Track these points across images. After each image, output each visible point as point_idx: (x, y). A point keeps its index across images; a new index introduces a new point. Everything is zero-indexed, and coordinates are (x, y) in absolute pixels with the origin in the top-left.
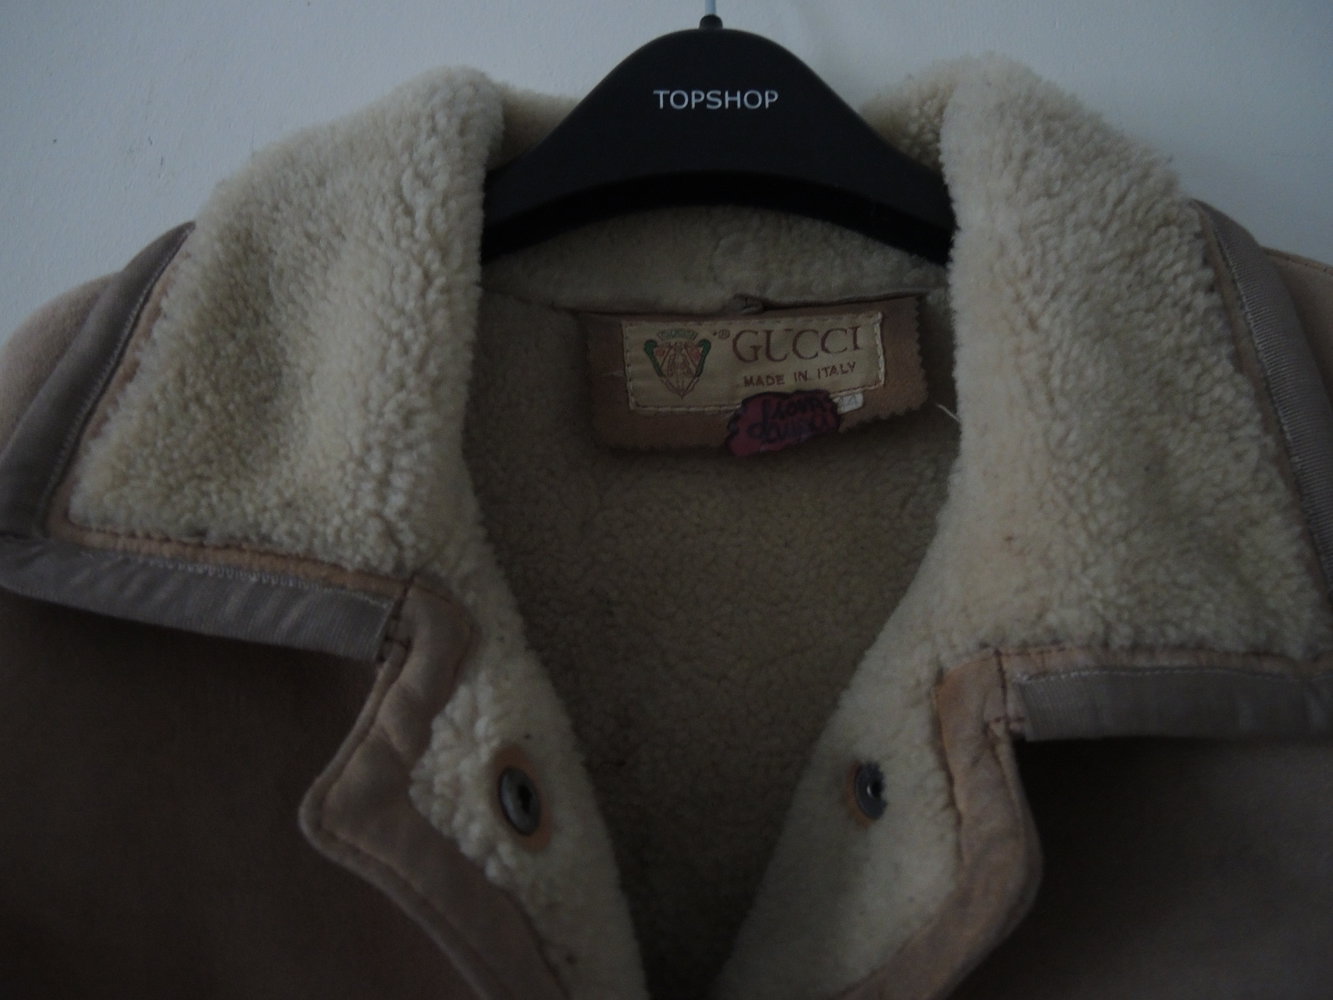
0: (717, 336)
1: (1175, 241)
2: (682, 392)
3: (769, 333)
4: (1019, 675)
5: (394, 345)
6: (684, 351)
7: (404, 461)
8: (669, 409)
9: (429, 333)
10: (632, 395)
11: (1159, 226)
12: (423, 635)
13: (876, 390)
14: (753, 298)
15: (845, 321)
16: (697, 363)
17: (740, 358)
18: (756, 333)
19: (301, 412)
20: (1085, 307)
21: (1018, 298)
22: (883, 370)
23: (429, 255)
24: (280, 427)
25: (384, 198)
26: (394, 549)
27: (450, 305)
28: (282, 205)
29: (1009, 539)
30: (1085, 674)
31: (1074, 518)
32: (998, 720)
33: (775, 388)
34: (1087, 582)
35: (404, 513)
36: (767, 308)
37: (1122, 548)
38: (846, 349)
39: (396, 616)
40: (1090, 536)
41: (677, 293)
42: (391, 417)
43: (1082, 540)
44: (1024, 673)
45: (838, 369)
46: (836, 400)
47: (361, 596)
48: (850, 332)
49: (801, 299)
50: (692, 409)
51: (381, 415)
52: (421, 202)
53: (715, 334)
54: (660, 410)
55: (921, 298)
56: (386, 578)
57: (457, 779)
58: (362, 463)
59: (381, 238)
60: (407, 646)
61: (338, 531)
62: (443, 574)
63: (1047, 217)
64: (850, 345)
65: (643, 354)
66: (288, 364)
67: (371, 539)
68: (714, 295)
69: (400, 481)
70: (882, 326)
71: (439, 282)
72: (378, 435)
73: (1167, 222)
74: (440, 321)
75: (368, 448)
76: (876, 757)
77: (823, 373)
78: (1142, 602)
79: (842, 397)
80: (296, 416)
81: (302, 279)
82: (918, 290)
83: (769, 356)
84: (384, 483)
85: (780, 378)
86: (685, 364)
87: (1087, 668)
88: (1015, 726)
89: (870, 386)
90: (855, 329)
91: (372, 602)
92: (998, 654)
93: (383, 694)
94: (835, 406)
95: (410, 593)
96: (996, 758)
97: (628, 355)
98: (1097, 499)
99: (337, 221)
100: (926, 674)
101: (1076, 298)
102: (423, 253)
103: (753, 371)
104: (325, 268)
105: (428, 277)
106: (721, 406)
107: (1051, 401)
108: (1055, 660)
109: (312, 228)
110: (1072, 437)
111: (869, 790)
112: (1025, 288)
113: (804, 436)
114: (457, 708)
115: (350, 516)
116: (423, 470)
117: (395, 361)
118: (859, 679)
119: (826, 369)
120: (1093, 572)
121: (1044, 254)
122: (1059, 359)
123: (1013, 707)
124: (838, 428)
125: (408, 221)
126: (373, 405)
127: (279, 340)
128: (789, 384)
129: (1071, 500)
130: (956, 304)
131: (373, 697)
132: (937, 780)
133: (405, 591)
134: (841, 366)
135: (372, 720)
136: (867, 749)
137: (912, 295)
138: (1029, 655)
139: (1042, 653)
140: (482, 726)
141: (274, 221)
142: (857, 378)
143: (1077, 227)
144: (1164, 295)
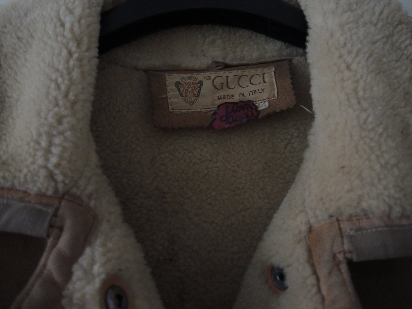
0: (206, 79)
1: (404, 31)
2: (191, 103)
3: (227, 77)
4: (348, 231)
5: (53, 86)
6: (192, 86)
7: (57, 140)
8: (186, 111)
9: (70, 79)
10: (170, 105)
11: (397, 25)
12: (68, 224)
13: (274, 99)
14: (221, 63)
15: (259, 71)
16: (197, 90)
17: (216, 88)
18: (222, 77)
19: (13, 119)
20: (371, 59)
21: (341, 56)
22: (276, 91)
23: (71, 44)
24: (3, 126)
25: (52, 19)
26: (53, 184)
27: (81, 66)
28: (8, 25)
29: (343, 167)
30: (379, 229)
31: (373, 157)
32: (340, 252)
33: (231, 100)
34: (380, 187)
35: (58, 165)
36: (227, 67)
37: (396, 171)
38: (260, 83)
39: (55, 215)
40: (382, 166)
41: (188, 62)
42: (51, 120)
43: (378, 168)
44: (351, 230)
45: (258, 92)
46: (257, 105)
47: (39, 207)
48: (262, 76)
49: (240, 63)
50: (196, 110)
51: (46, 119)
52: (68, 20)
53: (205, 78)
54: (182, 111)
55: (290, 61)
56: (50, 197)
57: (84, 295)
58: (38, 143)
59: (50, 38)
60: (61, 229)
61: (26, 175)
62: (79, 193)
63: (351, 20)
64: (262, 81)
65: (174, 87)
66: (8, 96)
67: (41, 179)
68: (204, 62)
69: (55, 150)
70: (275, 73)
71: (76, 56)
72: (45, 129)
73: (400, 23)
74: (76, 74)
75: (40, 135)
76: (282, 265)
77: (251, 93)
78: (405, 195)
79: (259, 103)
80: (11, 121)
81: (15, 57)
82: (288, 58)
83: (228, 87)
84: (48, 151)
85: (233, 96)
86: (192, 91)
87: (380, 227)
88: (348, 255)
89: (271, 98)
90: (264, 74)
91: (44, 209)
92: (338, 220)
93: (50, 253)
94: (257, 107)
95: (63, 203)
96: (339, 270)
97: (168, 89)
98: (384, 148)
99: (31, 31)
100: (304, 228)
101: (367, 56)
102: (68, 43)
103: (221, 93)
104: (25, 52)
105: (70, 54)
106: (208, 109)
107: (359, 103)
108: (365, 223)
109: (19, 34)
110: (370, 119)
111: (278, 278)
112: (344, 51)
113: (244, 121)
114: (84, 261)
115: (31, 168)
116: (67, 144)
117: (54, 93)
118: (271, 227)
119: (252, 91)
120: (384, 182)
121: (351, 36)
122: (362, 83)
123: (346, 247)
124: (258, 116)
125: (61, 29)
126: (43, 114)
127: (5, 86)
128: (236, 99)
129: (371, 148)
130: (310, 61)
131: (45, 254)
132: (312, 280)
133: (60, 203)
134: (259, 90)
135: (45, 266)
136: (277, 261)
137: (287, 60)
138: (352, 220)
139: (358, 220)
140: (96, 268)
141: (4, 32)
142: (265, 95)
143: (364, 24)
144: (403, 55)
